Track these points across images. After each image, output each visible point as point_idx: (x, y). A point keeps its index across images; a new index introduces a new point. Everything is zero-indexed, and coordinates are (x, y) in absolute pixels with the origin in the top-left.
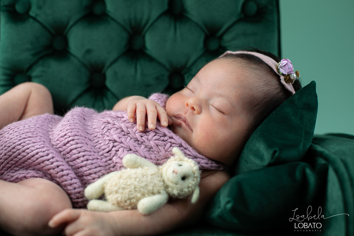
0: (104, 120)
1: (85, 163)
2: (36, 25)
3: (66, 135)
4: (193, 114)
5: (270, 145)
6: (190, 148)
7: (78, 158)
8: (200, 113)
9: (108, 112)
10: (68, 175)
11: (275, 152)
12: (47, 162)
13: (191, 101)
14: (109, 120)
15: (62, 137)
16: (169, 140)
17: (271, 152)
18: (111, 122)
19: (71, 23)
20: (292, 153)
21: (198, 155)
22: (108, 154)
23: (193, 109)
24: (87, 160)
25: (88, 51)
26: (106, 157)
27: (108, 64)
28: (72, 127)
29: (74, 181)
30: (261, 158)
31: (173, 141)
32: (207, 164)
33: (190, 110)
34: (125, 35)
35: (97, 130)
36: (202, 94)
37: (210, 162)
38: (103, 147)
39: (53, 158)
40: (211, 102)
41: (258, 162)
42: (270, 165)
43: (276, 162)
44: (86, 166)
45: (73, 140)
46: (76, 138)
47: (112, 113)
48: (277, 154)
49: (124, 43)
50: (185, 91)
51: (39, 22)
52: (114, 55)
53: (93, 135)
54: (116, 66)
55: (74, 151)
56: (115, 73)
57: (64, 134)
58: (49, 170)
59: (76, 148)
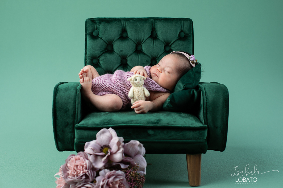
0: (127, 75)
1: (124, 88)
2: (102, 41)
3: (117, 79)
4: (159, 73)
5: (183, 83)
6: (157, 84)
7: (122, 87)
8: (161, 72)
9: (129, 72)
10: (120, 92)
11: (184, 85)
12: (114, 89)
13: (159, 69)
14: (129, 75)
15: (115, 80)
16: (151, 81)
17: (183, 86)
18: (130, 75)
19: (115, 40)
20: (190, 86)
21: (160, 87)
22: (130, 86)
23: (159, 71)
24: (125, 87)
25: (121, 51)
26: (129, 87)
27: (128, 56)
28: (119, 77)
29: (123, 94)
30: (181, 88)
31: (152, 81)
32: (163, 90)
33: (158, 72)
34: (135, 45)
35: (125, 78)
36: (162, 66)
37: (164, 89)
38: (128, 84)
39: (115, 87)
40: (165, 69)
41: (180, 89)
42: (183, 90)
43: (185, 89)
44: (124, 89)
45: (119, 81)
46: (120, 80)
47: (130, 72)
48: (185, 86)
49: (134, 48)
50: (157, 65)
51: (103, 40)
52: (131, 52)
53: (124, 80)
54: (131, 56)
55: (120, 85)
56: (131, 59)
57: (116, 79)
58: (114, 91)
59: (121, 84)
